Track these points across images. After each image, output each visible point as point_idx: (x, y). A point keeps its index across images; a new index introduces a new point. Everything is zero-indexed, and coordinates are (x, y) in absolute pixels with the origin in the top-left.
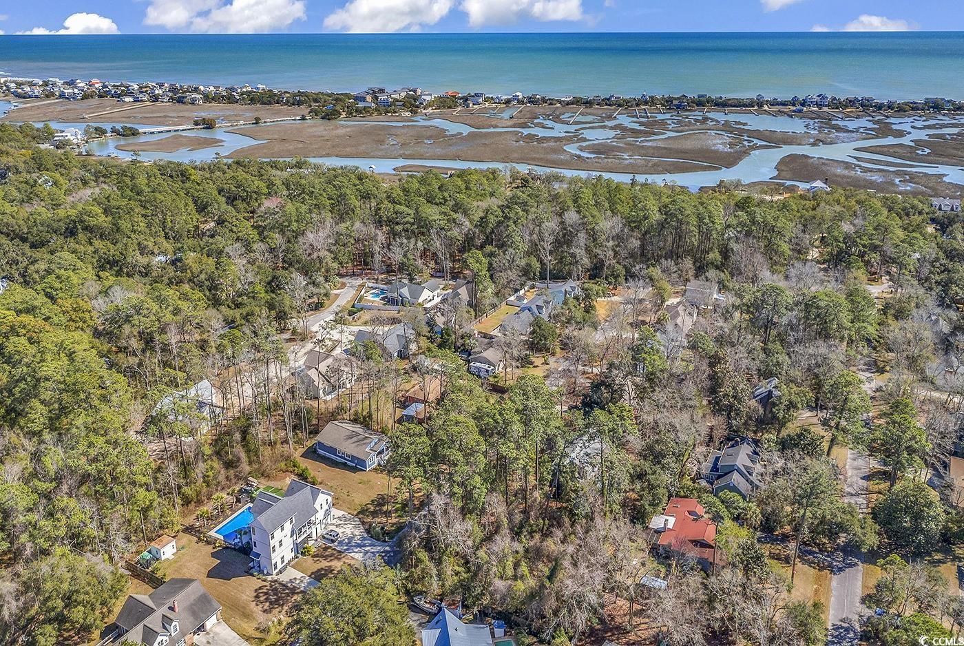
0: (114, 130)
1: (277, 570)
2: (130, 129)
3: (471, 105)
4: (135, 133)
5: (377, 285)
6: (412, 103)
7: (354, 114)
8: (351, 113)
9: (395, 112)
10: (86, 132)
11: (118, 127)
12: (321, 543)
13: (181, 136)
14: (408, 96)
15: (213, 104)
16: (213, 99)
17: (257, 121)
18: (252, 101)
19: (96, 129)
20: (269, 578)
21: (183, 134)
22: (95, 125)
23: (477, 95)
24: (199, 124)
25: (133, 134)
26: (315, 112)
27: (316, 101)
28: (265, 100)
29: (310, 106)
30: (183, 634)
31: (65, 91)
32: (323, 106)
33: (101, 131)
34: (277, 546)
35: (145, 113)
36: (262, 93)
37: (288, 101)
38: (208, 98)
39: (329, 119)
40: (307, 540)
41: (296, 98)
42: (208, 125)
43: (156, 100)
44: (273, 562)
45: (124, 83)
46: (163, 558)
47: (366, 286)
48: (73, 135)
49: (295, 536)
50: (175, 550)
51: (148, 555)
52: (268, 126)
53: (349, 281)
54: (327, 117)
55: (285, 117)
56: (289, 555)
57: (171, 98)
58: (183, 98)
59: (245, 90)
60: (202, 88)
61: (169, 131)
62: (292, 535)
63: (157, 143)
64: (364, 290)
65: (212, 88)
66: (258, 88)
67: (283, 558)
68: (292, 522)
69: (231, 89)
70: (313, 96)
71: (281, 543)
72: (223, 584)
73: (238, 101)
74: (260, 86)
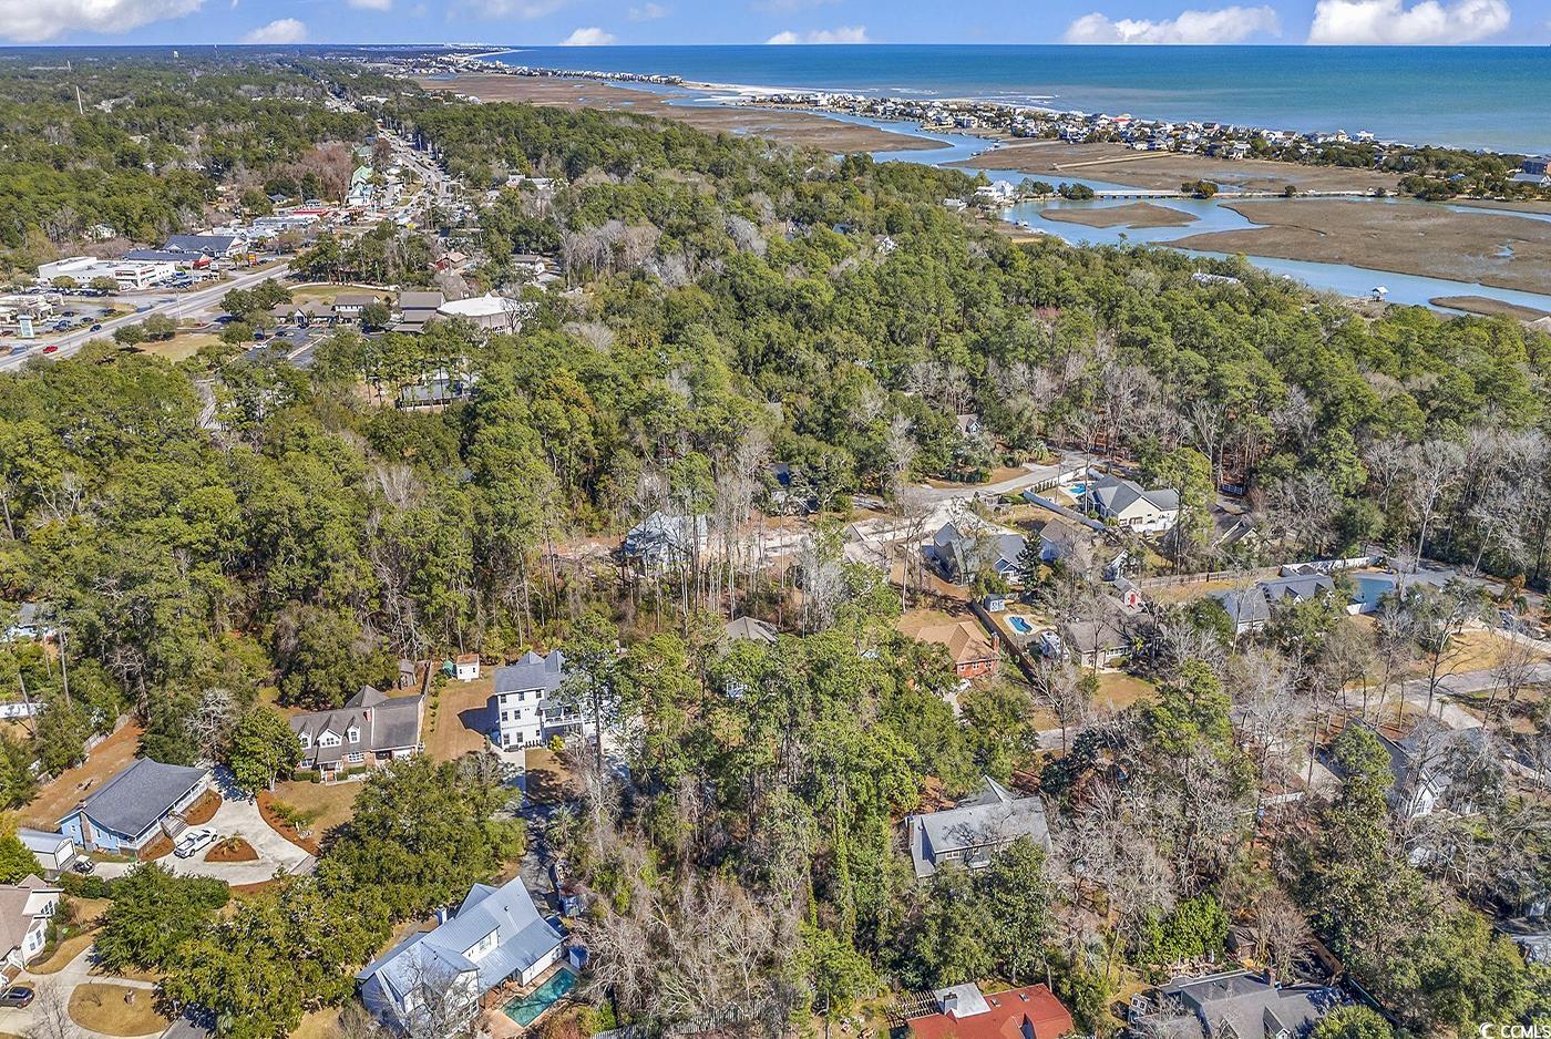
0: (1062, 189)
1: (508, 746)
2: (1082, 188)
4: (1086, 195)
7: (1488, 194)
8: (1482, 193)
10: (1020, 189)
11: (1070, 183)
13: (1146, 206)
15: (1258, 161)
16: (1264, 153)
17: (1288, 193)
18: (1325, 158)
19: (1035, 185)
20: (493, 747)
24: (1190, 190)
25: (1084, 197)
26: (1408, 186)
27: (1440, 165)
28: (1346, 159)
29: (1422, 174)
30: (361, 748)
31: (1069, 130)
32: (1446, 176)
33: (1042, 189)
34: (511, 715)
35: (1141, 167)
36: (1353, 147)
37: (1385, 164)
38: (1258, 149)
39: (1429, 200)
40: (560, 731)
41: (1406, 159)
42: (1202, 192)
43: (1177, 148)
44: (503, 733)
45: (1160, 121)
46: (460, 677)
47: (1083, 472)
48: (1000, 190)
49: (544, 717)
50: (476, 675)
51: (449, 665)
52: (1300, 202)
53: (1072, 458)
54: (1429, 194)
55: (1351, 190)
56: (531, 736)
57: (1201, 147)
58: (1216, 147)
59: (1332, 139)
60: (1265, 133)
61: (1139, 197)
62: (539, 713)
63: (1102, 213)
64: (1070, 476)
65: (1279, 135)
66: (1356, 138)
67: (520, 735)
68: (539, 696)
69: (1309, 139)
70: (1443, 157)
71: (517, 714)
72: (459, 729)
73: (1299, 158)
74: (1363, 134)
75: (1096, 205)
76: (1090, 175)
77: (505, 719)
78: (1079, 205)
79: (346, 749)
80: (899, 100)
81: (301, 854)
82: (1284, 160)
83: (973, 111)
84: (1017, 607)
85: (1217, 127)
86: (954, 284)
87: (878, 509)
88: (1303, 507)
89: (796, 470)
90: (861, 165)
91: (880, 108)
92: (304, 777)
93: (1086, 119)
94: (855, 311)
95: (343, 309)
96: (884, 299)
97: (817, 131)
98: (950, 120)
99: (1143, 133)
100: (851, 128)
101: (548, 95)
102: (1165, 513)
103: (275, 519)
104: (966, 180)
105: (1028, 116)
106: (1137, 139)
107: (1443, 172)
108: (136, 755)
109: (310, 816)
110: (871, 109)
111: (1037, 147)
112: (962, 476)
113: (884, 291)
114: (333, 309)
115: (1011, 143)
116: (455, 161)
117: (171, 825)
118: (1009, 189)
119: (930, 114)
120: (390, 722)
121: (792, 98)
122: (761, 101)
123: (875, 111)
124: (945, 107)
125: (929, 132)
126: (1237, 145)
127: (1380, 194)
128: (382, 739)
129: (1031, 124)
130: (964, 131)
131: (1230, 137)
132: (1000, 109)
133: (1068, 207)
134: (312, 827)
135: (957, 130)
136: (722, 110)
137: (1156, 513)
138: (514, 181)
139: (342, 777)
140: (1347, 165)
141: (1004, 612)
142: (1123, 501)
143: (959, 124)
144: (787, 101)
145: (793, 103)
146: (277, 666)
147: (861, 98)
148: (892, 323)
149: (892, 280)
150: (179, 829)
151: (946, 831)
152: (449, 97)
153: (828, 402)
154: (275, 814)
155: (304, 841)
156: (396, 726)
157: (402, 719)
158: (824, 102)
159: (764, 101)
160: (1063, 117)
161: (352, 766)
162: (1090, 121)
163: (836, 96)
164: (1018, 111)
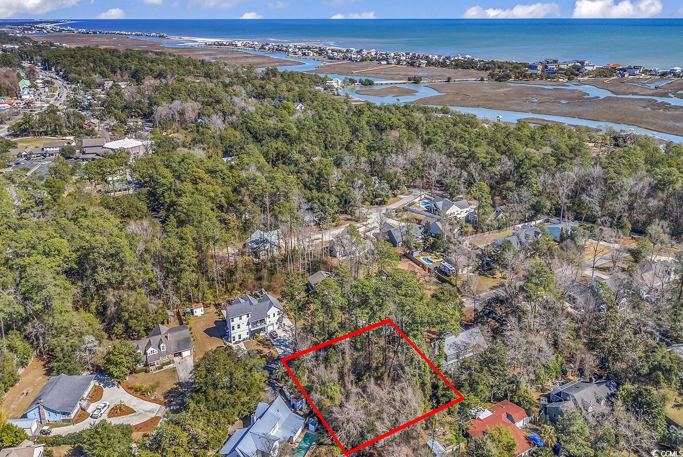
0: (361, 81)
1: (235, 342)
2: (369, 81)
3: (626, 76)
4: (371, 83)
5: (431, 198)
6: (574, 72)
7: (521, 78)
8: (518, 78)
9: (554, 78)
10: (344, 82)
11: (364, 79)
12: (268, 336)
13: (396, 87)
14: (574, 67)
15: (431, 67)
16: (433, 64)
17: (449, 80)
18: (456, 66)
19: (350, 80)
20: (228, 343)
21: (398, 86)
22: (350, 77)
23: (635, 68)
24: (411, 80)
25: (370, 84)
26: (492, 76)
27: (499, 68)
28: (465, 66)
29: (494, 71)
30: (167, 353)
31: (353, 56)
32: (503, 72)
33: (353, 81)
34: (236, 327)
35: (388, 71)
36: (465, 61)
37: (480, 67)
38: (430, 63)
39: (500, 81)
40: (259, 331)
41: (487, 65)
42: (416, 81)
43: (399, 63)
44: (232, 336)
45: (388, 52)
46: (195, 314)
47: (423, 196)
48: (336, 82)
49: (250, 326)
50: (203, 313)
51: (188, 310)
52: (453, 84)
53: (416, 191)
54: (499, 80)
55: (471, 78)
56: (245, 335)
57: (408, 62)
58: (414, 62)
59: (456, 58)
60: (430, 56)
61: (391, 84)
62: (248, 324)
63: (379, 91)
64: (419, 199)
65: (436, 57)
66: (465, 58)
67: (240, 336)
68: (248, 317)
69: (448, 58)
70: (500, 64)
71: (239, 326)
72: (208, 338)
73: (446, 66)
74: (468, 56)
75: (375, 88)
76: (368, 75)
77: (233, 329)
78: (368, 88)
79: (161, 354)
80: (273, 44)
81: (156, 406)
82: (441, 67)
83: (308, 48)
84: (423, 253)
85: (411, 54)
86: (347, 122)
87: (348, 220)
88: (521, 202)
89: (316, 206)
90: (274, 73)
91: (267, 48)
92: (141, 371)
93: (357, 52)
94: (309, 136)
95: (48, 149)
96: (320, 130)
97: (242, 58)
98: (300, 53)
99: (383, 57)
100: (257, 56)
101: (103, 43)
102: (463, 210)
103: (95, 250)
104: (320, 78)
105: (333, 51)
106: (381, 60)
107: (501, 70)
108: (46, 374)
109: (153, 388)
110: (262, 48)
111: (342, 64)
112: (377, 203)
113: (319, 127)
114: (43, 149)
115: (330, 62)
116: (72, 76)
117: (84, 404)
118: (340, 82)
119: (290, 50)
120: (177, 339)
121: (224, 43)
122: (209, 45)
123: (265, 49)
124: (295, 47)
125: (291, 58)
126: (422, 61)
127: (482, 80)
128: (175, 347)
129: (336, 54)
130: (308, 57)
131: (418, 59)
132: (320, 48)
133: (364, 89)
134: (155, 393)
135: (303, 57)
136: (191, 49)
137: (460, 210)
138: (108, 84)
139: (160, 368)
140: (465, 68)
141: (419, 256)
142: (447, 207)
143: (304, 54)
144: (222, 45)
145: (225, 45)
146: (103, 321)
147: (256, 43)
148: (326, 140)
149: (321, 122)
150: (88, 405)
151: (449, 346)
152: (52, 45)
153: (317, 176)
154: (133, 390)
155: (155, 400)
156: (180, 340)
157: (182, 337)
158: (240, 45)
159: (211, 45)
160: (347, 51)
161: (164, 362)
162: (359, 52)
163: (245, 42)
164: (327, 48)
